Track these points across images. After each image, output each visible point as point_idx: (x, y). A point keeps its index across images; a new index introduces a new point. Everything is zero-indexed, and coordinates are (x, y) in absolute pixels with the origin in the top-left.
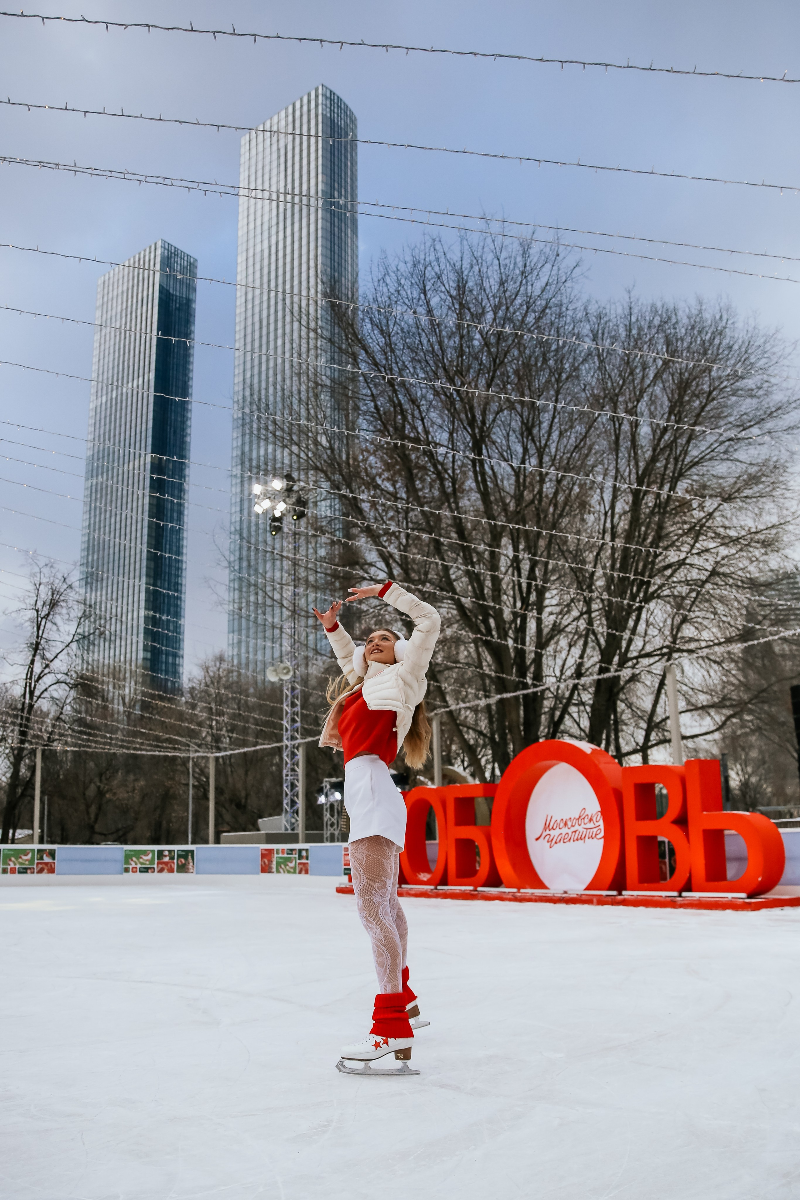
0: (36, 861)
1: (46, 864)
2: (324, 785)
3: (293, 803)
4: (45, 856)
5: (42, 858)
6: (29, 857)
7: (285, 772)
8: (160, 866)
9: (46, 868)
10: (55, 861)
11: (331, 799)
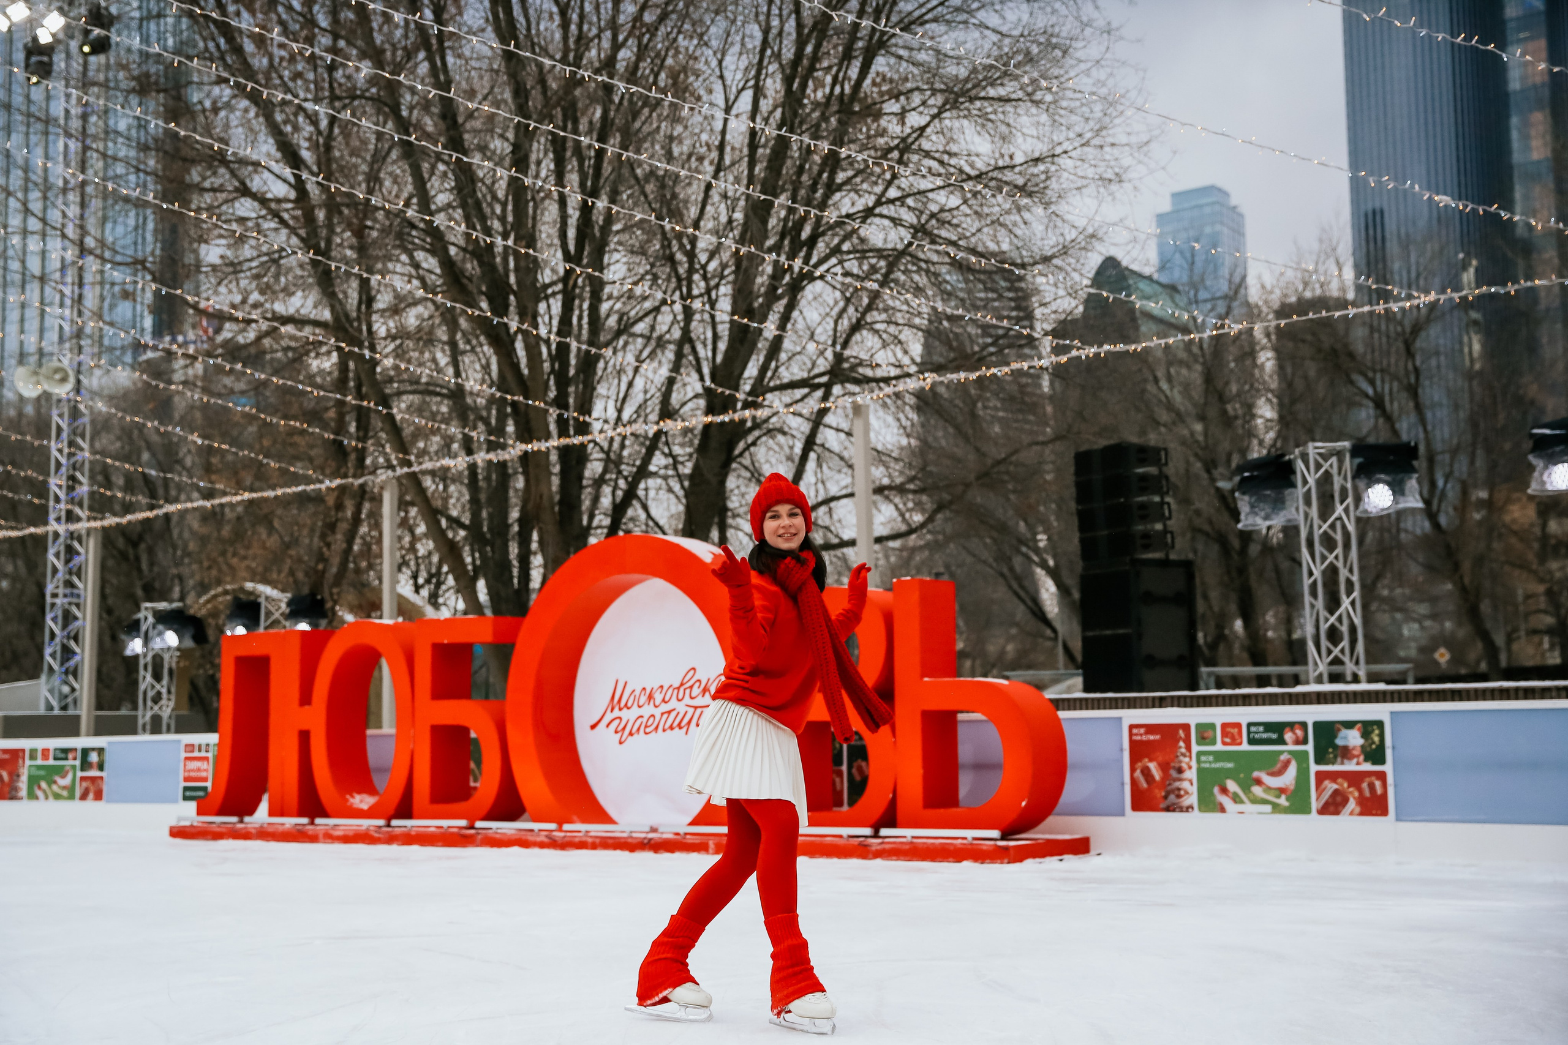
2: (141, 615)
3: (67, 653)
7: (50, 588)
11: (157, 644)
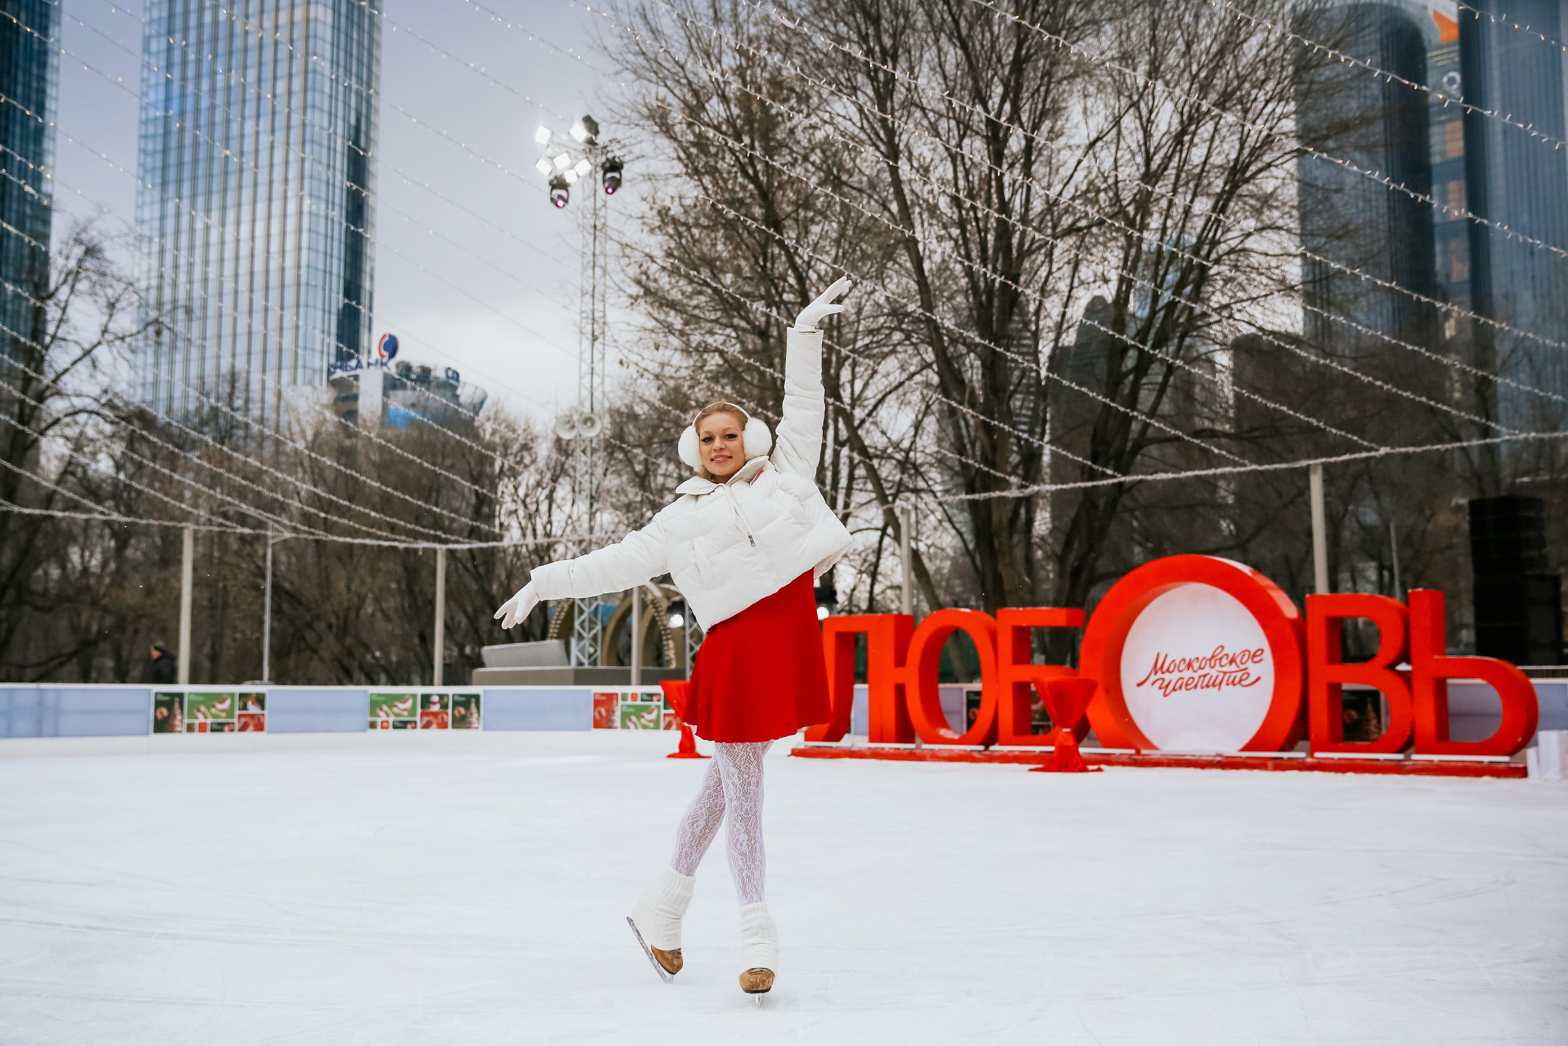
0: (237, 712)
1: (252, 716)
4: (250, 704)
5: (245, 707)
6: (227, 705)
8: (426, 719)
9: (252, 723)
10: (266, 712)
